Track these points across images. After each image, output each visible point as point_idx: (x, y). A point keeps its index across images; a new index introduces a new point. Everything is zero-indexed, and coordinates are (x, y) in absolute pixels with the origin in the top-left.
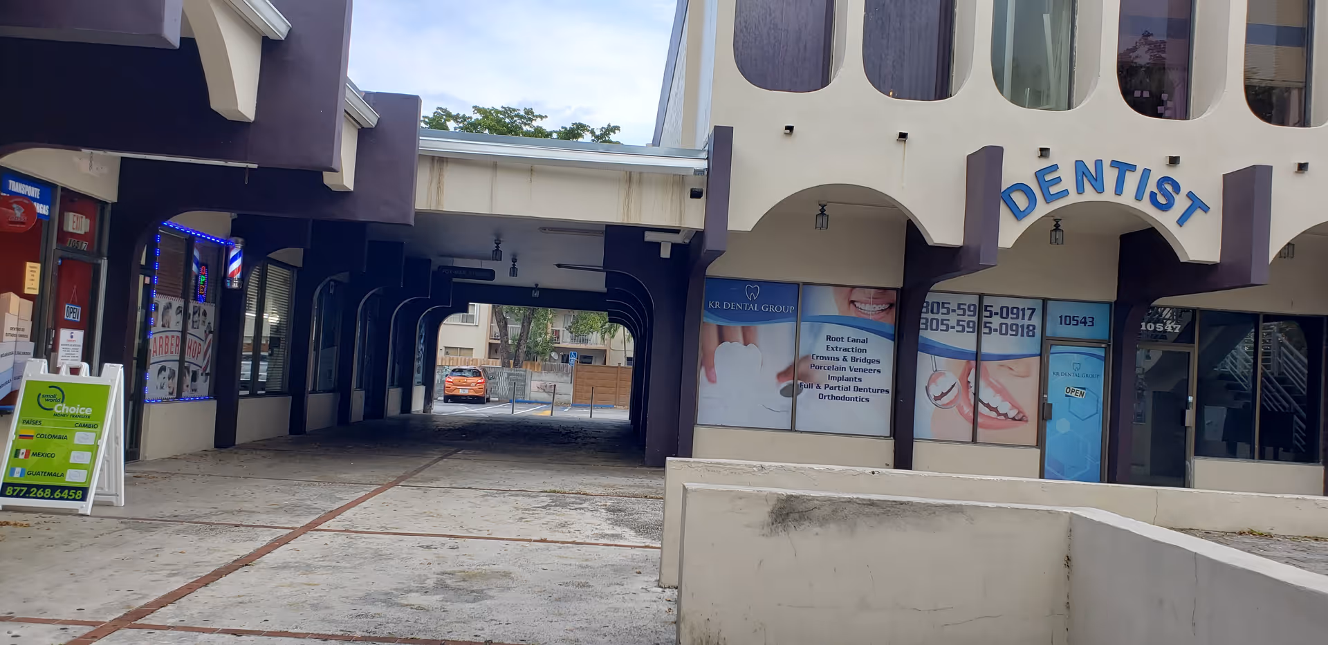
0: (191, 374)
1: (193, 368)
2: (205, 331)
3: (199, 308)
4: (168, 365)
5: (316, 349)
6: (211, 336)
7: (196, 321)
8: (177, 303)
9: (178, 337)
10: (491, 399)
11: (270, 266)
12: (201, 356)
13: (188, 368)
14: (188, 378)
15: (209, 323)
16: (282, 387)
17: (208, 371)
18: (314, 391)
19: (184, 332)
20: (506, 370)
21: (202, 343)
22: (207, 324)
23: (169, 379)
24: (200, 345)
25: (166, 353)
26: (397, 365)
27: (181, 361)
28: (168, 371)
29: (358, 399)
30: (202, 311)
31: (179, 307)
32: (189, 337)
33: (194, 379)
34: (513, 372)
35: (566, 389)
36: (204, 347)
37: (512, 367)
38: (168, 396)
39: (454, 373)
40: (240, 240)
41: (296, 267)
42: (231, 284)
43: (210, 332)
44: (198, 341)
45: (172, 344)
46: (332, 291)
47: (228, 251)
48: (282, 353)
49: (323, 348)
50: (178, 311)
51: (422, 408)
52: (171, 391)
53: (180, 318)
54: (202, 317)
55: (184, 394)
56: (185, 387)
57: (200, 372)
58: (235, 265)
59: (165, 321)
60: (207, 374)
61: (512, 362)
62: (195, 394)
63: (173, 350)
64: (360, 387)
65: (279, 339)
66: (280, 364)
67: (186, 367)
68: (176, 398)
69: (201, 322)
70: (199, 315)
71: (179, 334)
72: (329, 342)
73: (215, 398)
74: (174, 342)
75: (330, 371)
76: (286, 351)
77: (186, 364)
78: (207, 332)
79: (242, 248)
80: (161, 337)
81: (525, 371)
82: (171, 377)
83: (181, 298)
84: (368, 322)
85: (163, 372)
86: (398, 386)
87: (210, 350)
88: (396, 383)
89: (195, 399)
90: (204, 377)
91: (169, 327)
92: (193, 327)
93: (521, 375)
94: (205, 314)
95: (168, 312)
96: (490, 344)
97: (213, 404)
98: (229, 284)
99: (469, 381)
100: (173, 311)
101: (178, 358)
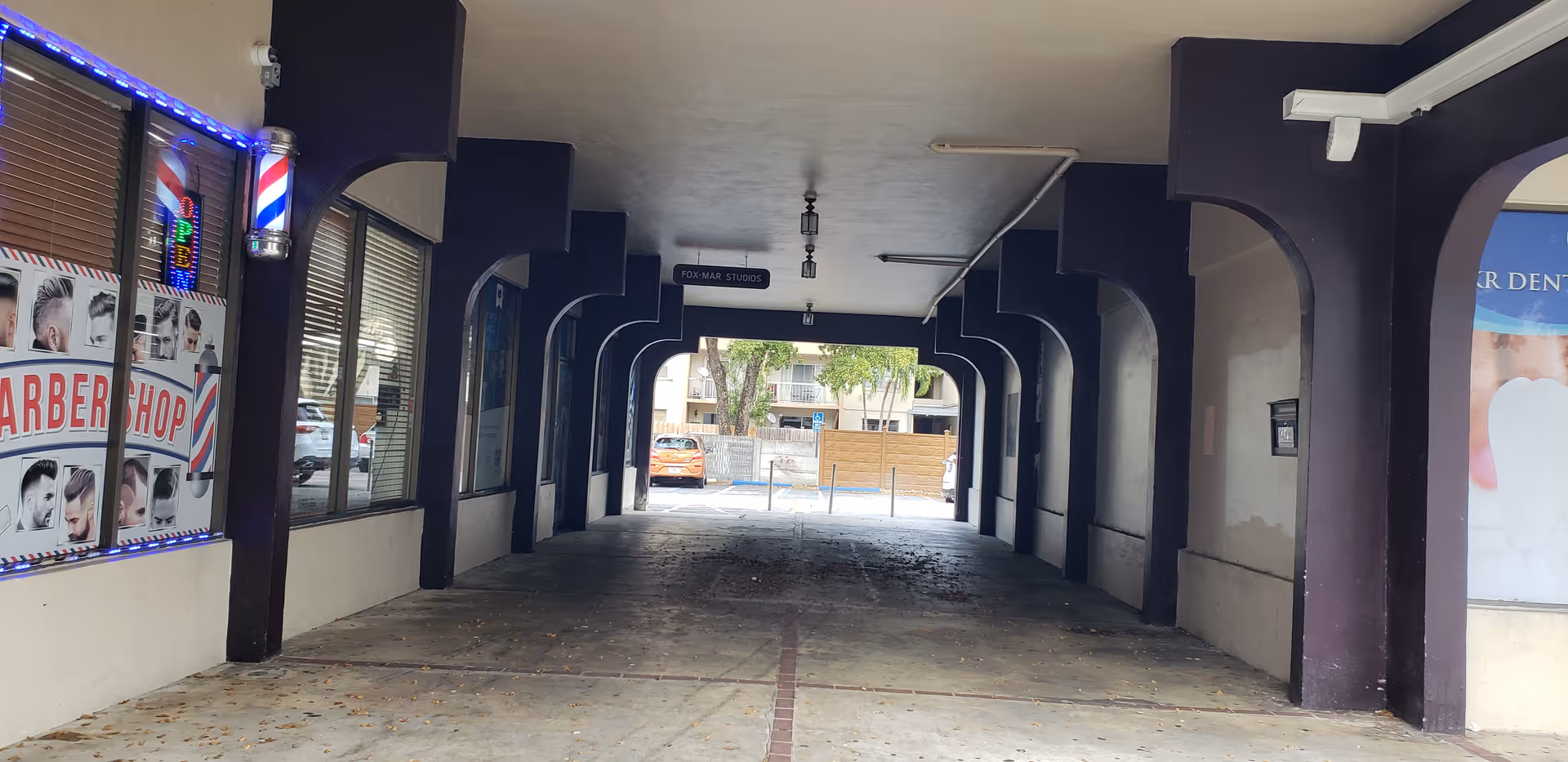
0: (152, 478)
1: (157, 462)
2: (197, 368)
3: (176, 306)
4: (62, 458)
5: (473, 412)
6: (215, 379)
7: (166, 339)
8: (90, 284)
9: (100, 379)
10: (708, 480)
11: (371, 232)
12: (186, 429)
13: (139, 467)
14: (143, 491)
15: (210, 347)
16: (404, 489)
17: (209, 466)
18: (469, 493)
19: (122, 364)
20: (727, 439)
21: (188, 397)
22: (201, 348)
23: (70, 497)
24: (180, 400)
25: (53, 424)
26: (600, 437)
27: (114, 444)
28: (64, 478)
29: (546, 497)
30: (183, 314)
31: (102, 295)
32: (136, 379)
33: (164, 486)
34: (735, 441)
35: (808, 465)
36: (194, 408)
37: (733, 433)
38: (69, 547)
39: (661, 445)
40: (285, 136)
41: (430, 242)
42: (263, 245)
43: (213, 369)
44: (175, 392)
45: (78, 400)
46: (499, 302)
47: (256, 158)
48: (403, 419)
49: (487, 408)
50: (100, 307)
51: (633, 503)
52: (79, 528)
53: (107, 325)
54: (185, 332)
55: (122, 536)
56: (130, 513)
57: (185, 468)
58: (274, 191)
59: (45, 331)
60: (206, 477)
61: (733, 428)
62: (169, 530)
63: (84, 413)
64: (547, 478)
65: (397, 389)
66: (400, 442)
67: (132, 462)
68: (96, 549)
69: (182, 341)
70: (175, 323)
71: (108, 373)
72: (495, 398)
73: (228, 536)
74: (86, 392)
75: (498, 452)
76: (412, 415)
77: (129, 454)
78: (204, 370)
79: (290, 155)
80: (29, 379)
81: (753, 441)
82: (80, 486)
83: (112, 271)
84: (560, 363)
85: (44, 478)
86: (603, 470)
87: (213, 417)
88: (598, 466)
89: (162, 544)
90: (196, 484)
91: (62, 349)
92: (156, 355)
93: (747, 447)
94: (195, 322)
95: (59, 306)
96: (688, 403)
97: (223, 552)
98: (255, 246)
99: (680, 455)
100: (76, 307)
101: (104, 438)
